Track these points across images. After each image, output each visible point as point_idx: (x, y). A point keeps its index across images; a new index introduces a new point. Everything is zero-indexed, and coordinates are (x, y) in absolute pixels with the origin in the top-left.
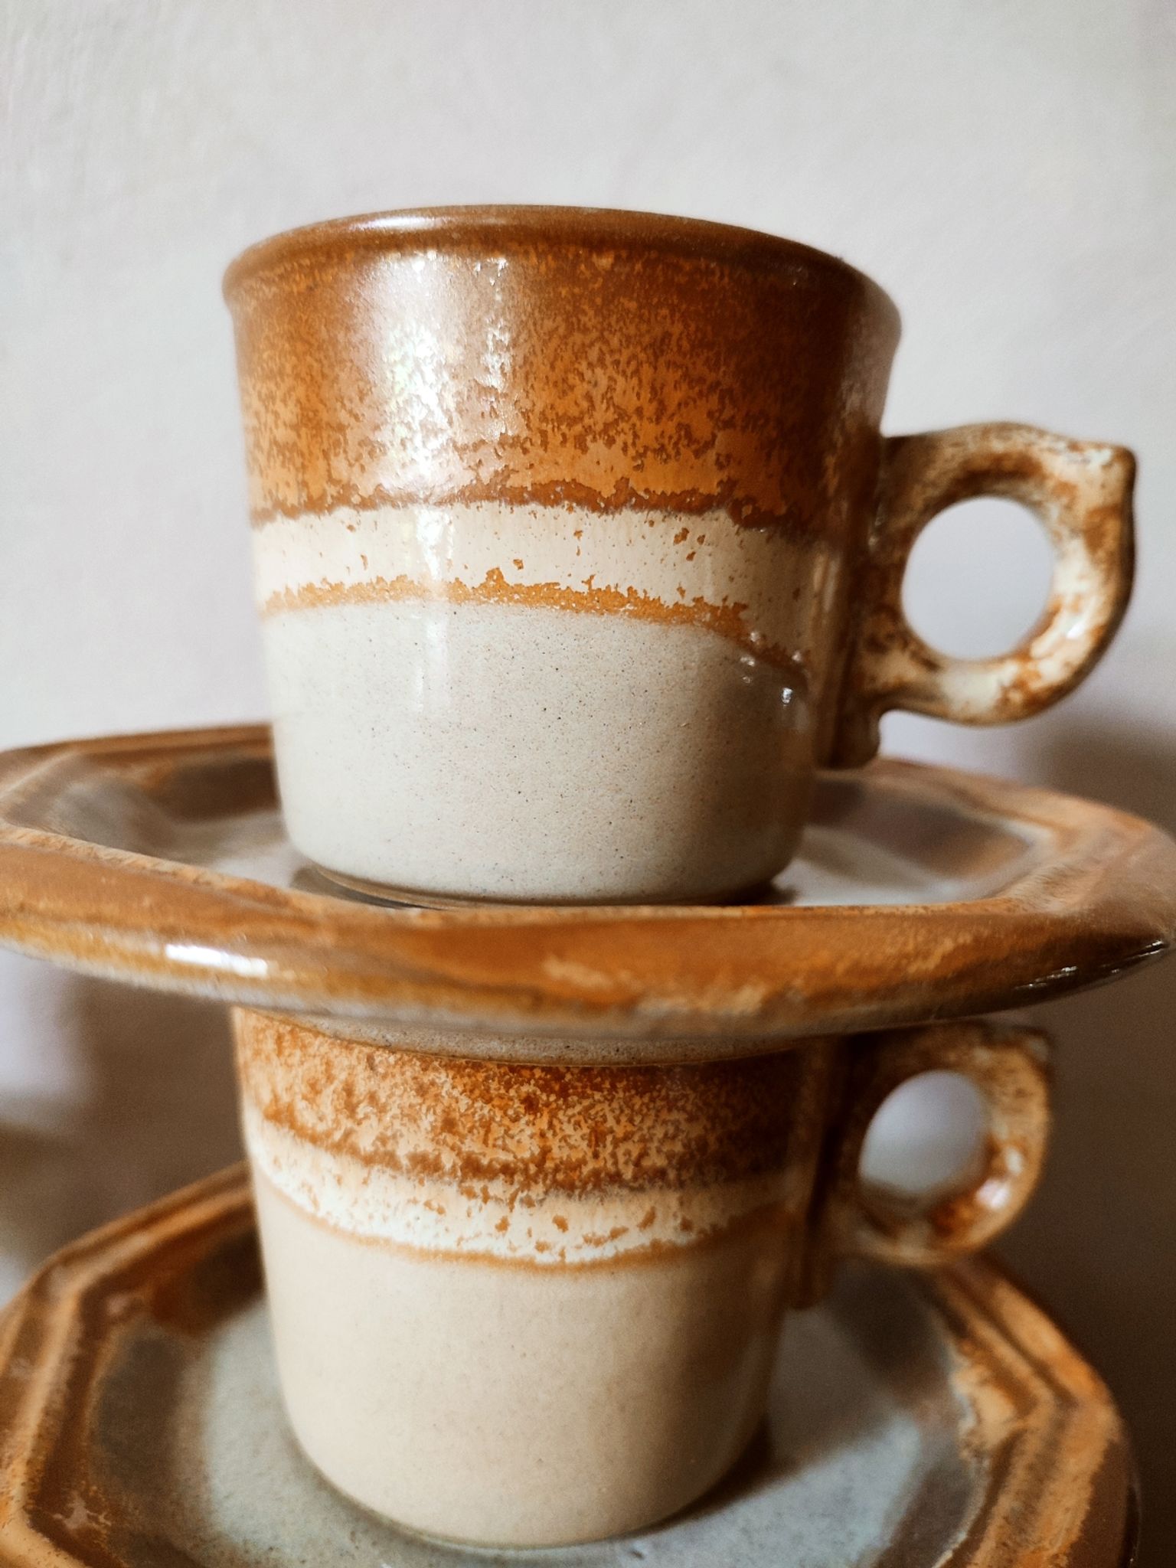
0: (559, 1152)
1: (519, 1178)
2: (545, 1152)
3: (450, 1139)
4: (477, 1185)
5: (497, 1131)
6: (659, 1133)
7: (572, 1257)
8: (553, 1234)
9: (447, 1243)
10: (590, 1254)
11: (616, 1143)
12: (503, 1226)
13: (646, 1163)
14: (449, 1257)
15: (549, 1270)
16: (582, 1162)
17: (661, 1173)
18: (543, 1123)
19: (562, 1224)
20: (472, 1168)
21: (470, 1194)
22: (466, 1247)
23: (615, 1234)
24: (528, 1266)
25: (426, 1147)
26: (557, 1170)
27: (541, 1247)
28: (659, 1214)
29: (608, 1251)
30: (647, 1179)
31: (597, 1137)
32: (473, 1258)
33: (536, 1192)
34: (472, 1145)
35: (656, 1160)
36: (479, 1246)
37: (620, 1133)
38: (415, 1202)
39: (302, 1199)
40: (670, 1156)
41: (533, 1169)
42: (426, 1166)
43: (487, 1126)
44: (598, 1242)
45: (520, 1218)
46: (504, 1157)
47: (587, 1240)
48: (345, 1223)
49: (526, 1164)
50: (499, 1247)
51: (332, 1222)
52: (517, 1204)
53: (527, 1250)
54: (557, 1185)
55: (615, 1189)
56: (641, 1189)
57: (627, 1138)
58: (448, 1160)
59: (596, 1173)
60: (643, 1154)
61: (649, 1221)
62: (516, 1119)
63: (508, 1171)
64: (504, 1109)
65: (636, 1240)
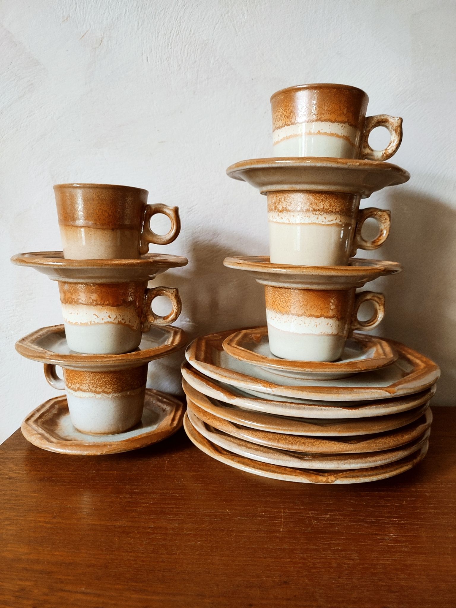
0: (325, 207)
1: (320, 211)
2: (324, 207)
3: (312, 206)
4: (314, 212)
5: (318, 204)
6: (338, 206)
7: (327, 223)
8: (324, 220)
9: (310, 222)
10: (329, 223)
11: (333, 206)
12: (318, 218)
13: (336, 210)
14: (310, 224)
15: (323, 225)
16: (328, 209)
17: (338, 212)
18: (324, 203)
19: (325, 218)
20: (314, 210)
21: (313, 214)
22: (312, 222)
23: (332, 220)
24: (320, 224)
25: (308, 208)
26: (325, 210)
27: (322, 222)
28: (338, 218)
29: (331, 223)
30: (336, 213)
31: (330, 205)
32: (313, 223)
33: (322, 213)
34: (314, 207)
35: (337, 210)
36: (314, 222)
37: (333, 205)
38: (305, 216)
39: (287, 222)
40: (339, 210)
41: (322, 210)
42: (308, 210)
43: (316, 204)
44: (330, 221)
45: (320, 217)
46: (318, 208)
47: (329, 221)
48: (294, 222)
49: (321, 209)
50: (317, 222)
51: (292, 223)
52: (320, 215)
53: (321, 222)
54: (325, 212)
55: (332, 214)
56: (335, 214)
57: (334, 206)
58: (311, 209)
59: (330, 211)
60: (336, 209)
61: (336, 219)
62: (320, 202)
63: (319, 210)
64: (319, 201)
65: (334, 222)
